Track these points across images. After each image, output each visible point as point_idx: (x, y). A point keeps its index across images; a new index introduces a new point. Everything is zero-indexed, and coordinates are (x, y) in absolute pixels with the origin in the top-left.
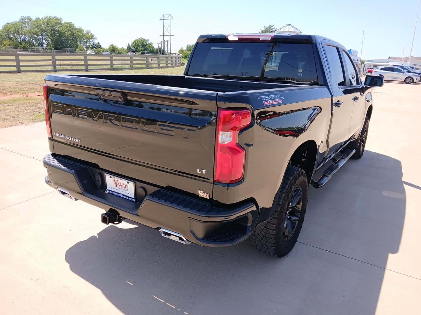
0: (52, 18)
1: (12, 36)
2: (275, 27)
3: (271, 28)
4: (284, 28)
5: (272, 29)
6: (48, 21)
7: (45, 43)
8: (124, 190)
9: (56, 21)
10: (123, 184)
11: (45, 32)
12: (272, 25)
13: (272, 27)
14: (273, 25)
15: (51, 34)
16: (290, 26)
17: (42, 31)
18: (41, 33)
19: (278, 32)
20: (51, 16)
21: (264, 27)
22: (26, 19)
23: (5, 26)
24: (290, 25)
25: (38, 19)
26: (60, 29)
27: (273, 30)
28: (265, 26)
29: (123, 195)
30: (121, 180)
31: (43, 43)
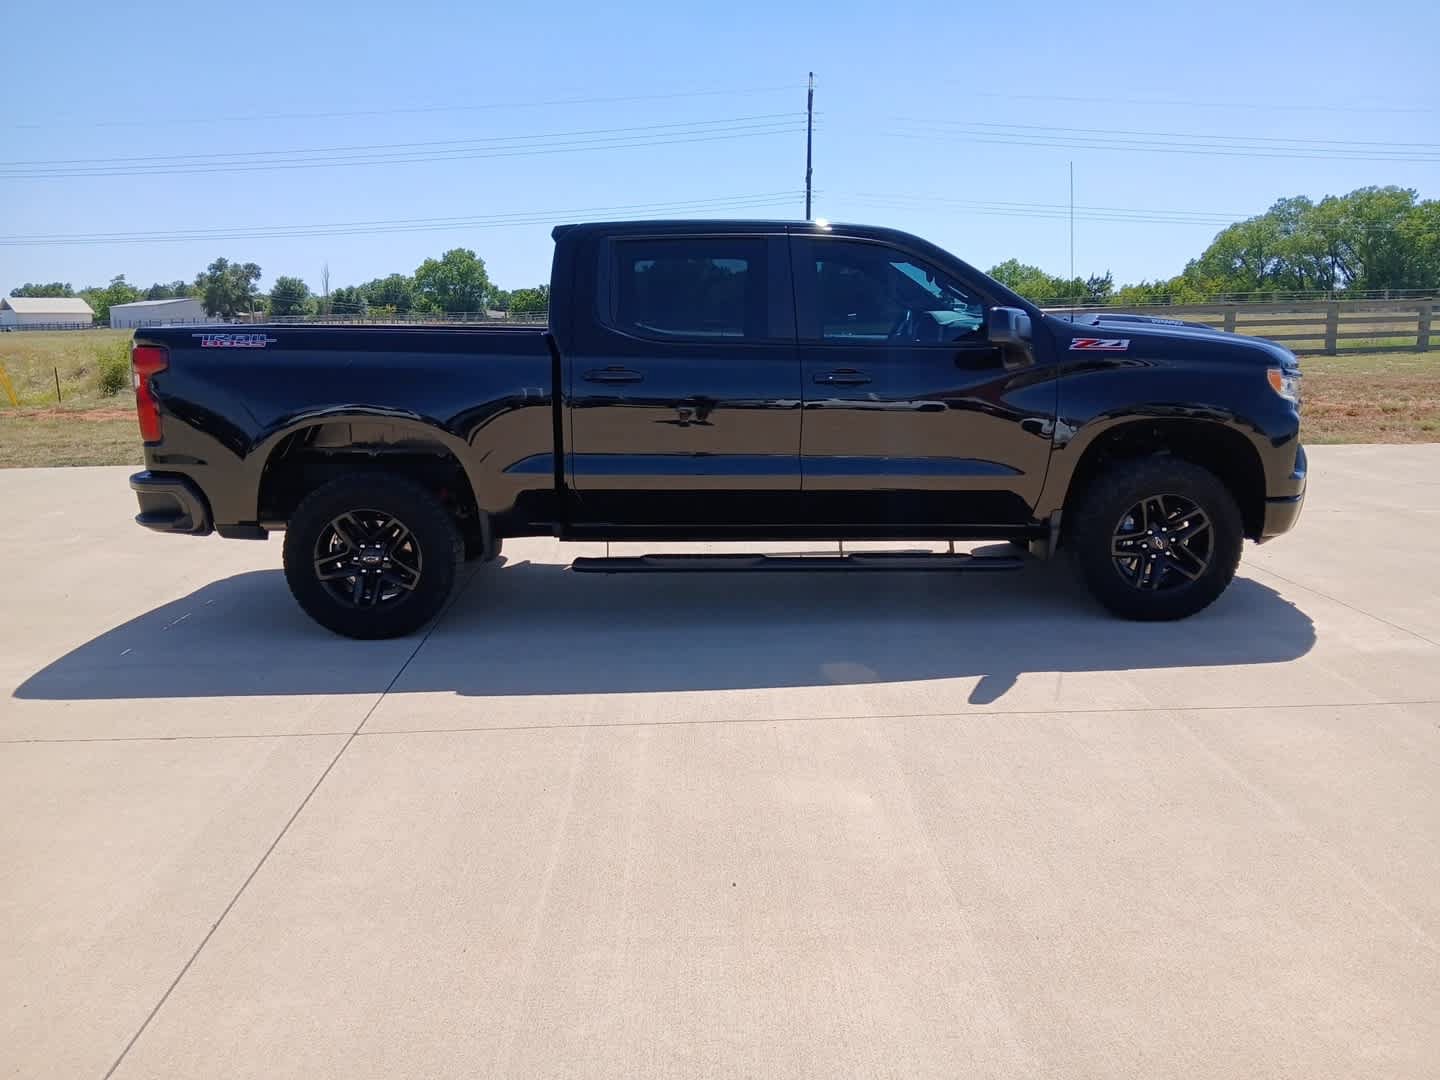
0: (1378, 192)
1: (1238, 263)
6: (1362, 204)
7: (1342, 277)
9: (1391, 202)
11: (1345, 242)
15: (1364, 246)
17: (1333, 237)
18: (1332, 243)
20: (1374, 187)
22: (1290, 206)
23: (1224, 233)
25: (1329, 201)
26: (1400, 227)
31: (1334, 278)
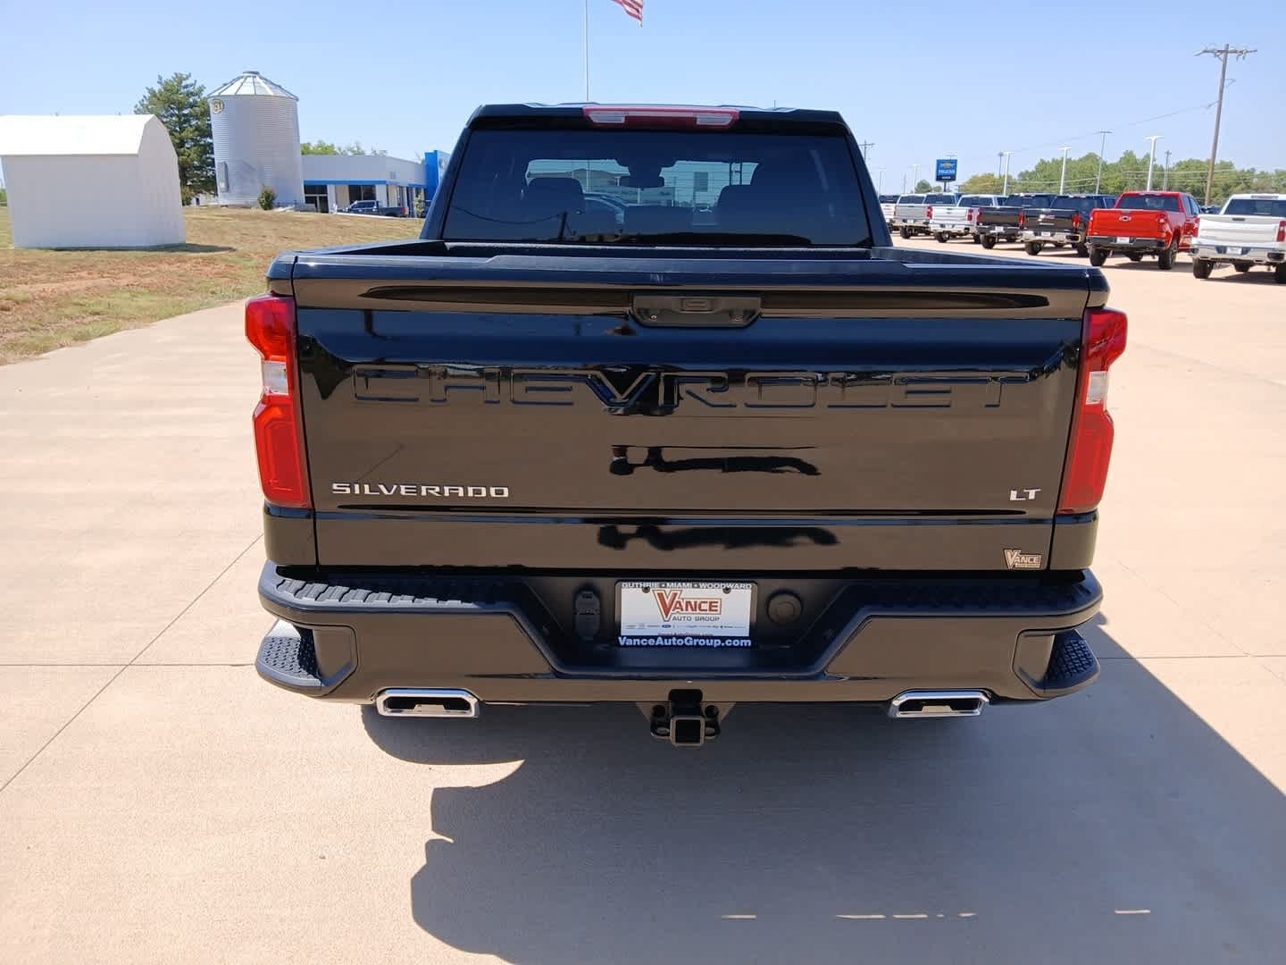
2: (196, 81)
3: (184, 83)
4: (238, 84)
5: (186, 87)
8: (697, 619)
10: (699, 601)
12: (185, 73)
13: (187, 78)
14: (187, 74)
16: (258, 79)
19: (219, 96)
21: (157, 79)
24: (257, 73)
27: (191, 89)
28: (160, 78)
29: (694, 637)
30: (699, 587)
